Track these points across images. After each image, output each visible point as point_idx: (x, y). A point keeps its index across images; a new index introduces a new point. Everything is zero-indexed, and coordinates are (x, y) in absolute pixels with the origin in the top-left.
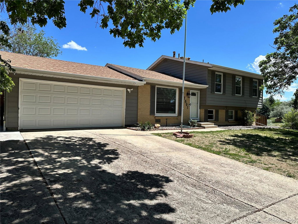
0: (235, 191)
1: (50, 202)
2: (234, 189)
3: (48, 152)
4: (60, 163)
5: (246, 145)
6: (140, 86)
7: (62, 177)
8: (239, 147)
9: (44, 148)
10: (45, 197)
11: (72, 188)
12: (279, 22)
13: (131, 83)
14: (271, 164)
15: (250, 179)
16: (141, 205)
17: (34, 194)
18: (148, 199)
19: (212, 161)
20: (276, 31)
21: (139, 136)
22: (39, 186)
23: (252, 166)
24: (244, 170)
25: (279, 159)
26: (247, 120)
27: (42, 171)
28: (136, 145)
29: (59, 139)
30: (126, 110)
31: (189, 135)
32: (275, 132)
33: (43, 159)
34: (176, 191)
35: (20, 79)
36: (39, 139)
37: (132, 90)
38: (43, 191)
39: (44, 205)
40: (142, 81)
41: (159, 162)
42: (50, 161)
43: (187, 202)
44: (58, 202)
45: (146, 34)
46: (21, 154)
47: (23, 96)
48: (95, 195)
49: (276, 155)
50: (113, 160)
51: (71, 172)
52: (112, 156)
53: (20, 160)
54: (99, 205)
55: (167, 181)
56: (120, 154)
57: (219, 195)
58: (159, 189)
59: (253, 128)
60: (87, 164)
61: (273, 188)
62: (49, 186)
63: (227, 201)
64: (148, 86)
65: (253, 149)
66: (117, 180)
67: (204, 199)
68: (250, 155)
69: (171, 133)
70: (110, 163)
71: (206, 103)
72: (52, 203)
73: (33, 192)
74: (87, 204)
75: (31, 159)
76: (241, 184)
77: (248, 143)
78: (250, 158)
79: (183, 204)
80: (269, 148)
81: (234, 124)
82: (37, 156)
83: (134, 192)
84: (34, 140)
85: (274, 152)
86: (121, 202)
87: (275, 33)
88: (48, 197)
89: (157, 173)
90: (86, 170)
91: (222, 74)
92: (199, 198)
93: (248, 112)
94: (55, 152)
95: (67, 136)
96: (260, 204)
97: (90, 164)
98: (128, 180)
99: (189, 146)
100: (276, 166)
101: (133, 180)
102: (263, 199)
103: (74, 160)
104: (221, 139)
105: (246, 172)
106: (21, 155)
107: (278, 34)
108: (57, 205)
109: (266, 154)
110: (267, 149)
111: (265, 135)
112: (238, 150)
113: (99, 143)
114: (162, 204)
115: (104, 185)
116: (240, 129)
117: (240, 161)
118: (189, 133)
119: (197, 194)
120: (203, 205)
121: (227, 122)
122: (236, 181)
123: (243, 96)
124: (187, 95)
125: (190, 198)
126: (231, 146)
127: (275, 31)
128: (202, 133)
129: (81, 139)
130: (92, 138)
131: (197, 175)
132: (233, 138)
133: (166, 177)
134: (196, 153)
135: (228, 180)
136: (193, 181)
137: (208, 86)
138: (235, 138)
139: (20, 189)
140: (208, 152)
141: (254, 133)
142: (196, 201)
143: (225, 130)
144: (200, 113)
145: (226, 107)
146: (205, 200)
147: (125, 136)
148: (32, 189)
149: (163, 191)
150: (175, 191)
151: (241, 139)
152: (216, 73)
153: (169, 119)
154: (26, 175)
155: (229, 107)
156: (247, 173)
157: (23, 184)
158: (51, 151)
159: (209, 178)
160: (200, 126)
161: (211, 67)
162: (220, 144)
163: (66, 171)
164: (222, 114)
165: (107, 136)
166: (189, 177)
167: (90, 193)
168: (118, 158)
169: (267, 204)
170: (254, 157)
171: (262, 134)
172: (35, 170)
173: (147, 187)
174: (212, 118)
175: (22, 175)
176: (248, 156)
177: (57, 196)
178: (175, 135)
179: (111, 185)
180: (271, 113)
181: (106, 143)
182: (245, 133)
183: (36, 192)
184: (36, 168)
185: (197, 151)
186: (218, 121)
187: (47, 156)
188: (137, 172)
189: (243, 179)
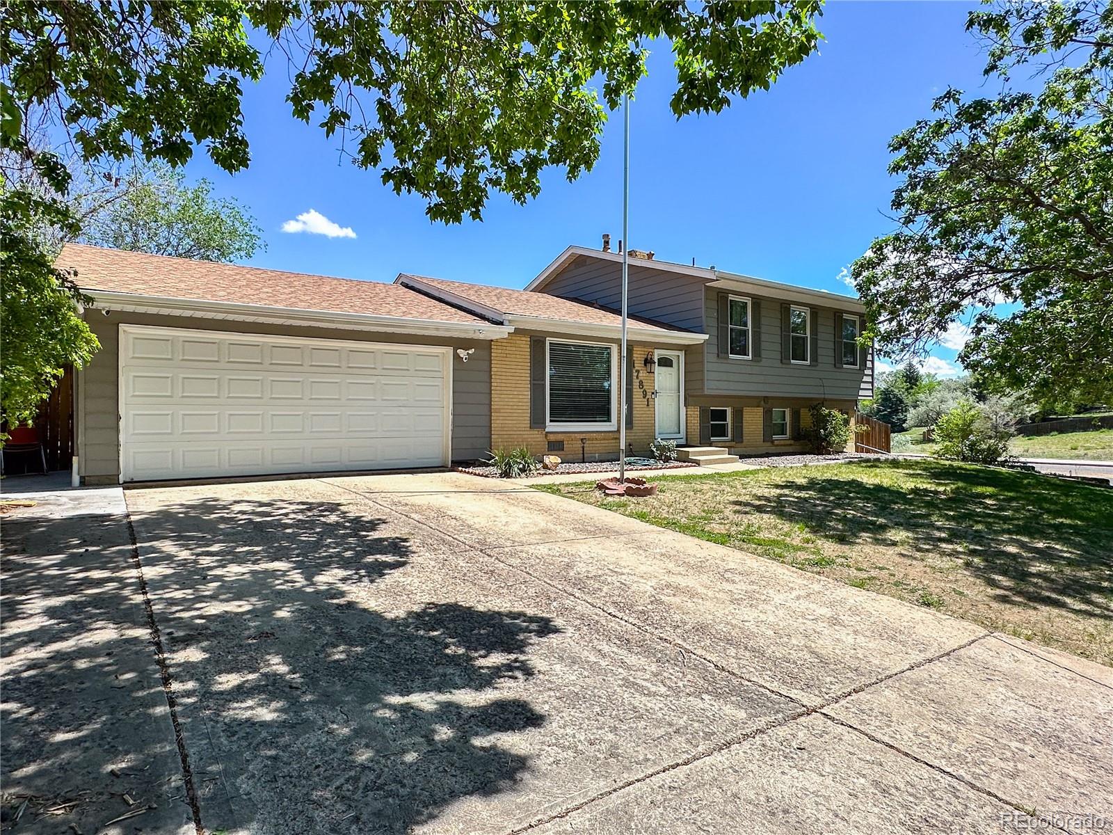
0: (747, 654)
1: (154, 705)
2: (746, 648)
3: (191, 549)
4: (219, 583)
5: (812, 512)
6: (497, 341)
7: (213, 627)
8: (791, 518)
9: (182, 536)
10: (143, 688)
11: (235, 660)
12: (904, 142)
13: (466, 331)
14: (876, 568)
15: (803, 617)
16: (441, 706)
17: (111, 682)
18: (470, 687)
19: (699, 564)
20: (896, 168)
21: (487, 496)
22: (133, 656)
23: (817, 576)
24: (792, 588)
25: (903, 552)
26: (827, 436)
27: (157, 608)
28: (470, 522)
29: (237, 508)
30: (454, 415)
31: (646, 485)
32: (907, 471)
33: (170, 571)
34: (563, 659)
35: (122, 327)
36: (175, 509)
37: (470, 352)
38: (141, 671)
39: (132, 715)
40: (501, 323)
41: (531, 575)
42: (190, 576)
43: (589, 692)
44: (181, 704)
45: (496, 182)
46: (103, 556)
47: (131, 377)
48: (302, 680)
49: (898, 539)
50: (389, 572)
51: (247, 608)
52: (387, 559)
53: (96, 574)
54: (307, 710)
55: (543, 632)
56: (414, 553)
57: (696, 667)
58: (512, 657)
59: (843, 461)
60: (305, 583)
61: (868, 639)
62: (165, 655)
63: (718, 686)
64: (523, 339)
65: (831, 524)
66: (385, 631)
67: (645, 683)
68: (819, 542)
69: (591, 483)
70: (377, 581)
71: (702, 389)
72: (160, 710)
73: (109, 675)
74: (271, 707)
75: (134, 573)
76: (772, 633)
77: (821, 505)
78: (817, 552)
79: (574, 699)
80: (882, 520)
81: (790, 449)
82: (151, 563)
83: (429, 667)
84: (159, 512)
85: (893, 531)
86: (379, 701)
87: (894, 174)
88: (152, 691)
89: (518, 608)
90: (297, 601)
91: (749, 301)
92: (632, 679)
93: (830, 414)
94: (215, 548)
95: (265, 499)
96: (817, 693)
97: (313, 584)
98: (422, 632)
99: (638, 521)
100: (891, 575)
101: (436, 630)
102: (829, 676)
103: (266, 571)
104: (740, 495)
105: (795, 594)
106: (104, 560)
107: (902, 179)
108: (174, 715)
109: (869, 538)
110: (873, 523)
111: (877, 481)
112: (786, 526)
113: (357, 520)
114: (510, 702)
115: (341, 648)
116: (805, 466)
117: (783, 562)
118: (645, 483)
119: (629, 668)
120: (639, 701)
121: (769, 444)
122: (758, 623)
123: (815, 366)
124: (645, 365)
125: (604, 680)
126: (765, 516)
127: (894, 168)
128: (688, 479)
129: (304, 507)
130: (339, 505)
131: (640, 608)
132: (778, 491)
133: (542, 619)
134: (656, 541)
135: (734, 622)
136: (624, 629)
137: (707, 337)
138: (781, 492)
139: (70, 667)
140: (693, 536)
141: (846, 475)
142: (618, 690)
143: (758, 467)
144: (687, 420)
145: (766, 399)
146: (649, 685)
147: (446, 494)
148: (109, 665)
149: (522, 662)
150: (561, 659)
151: (803, 494)
152: (731, 297)
153: (589, 440)
154: (103, 622)
155: (773, 398)
156: (798, 598)
157: (82, 653)
158: (200, 546)
159: (677, 617)
160: (684, 459)
161: (714, 280)
162: (735, 512)
163: (233, 607)
164: (753, 420)
165: (389, 495)
166: (614, 616)
167: (288, 673)
168: (403, 564)
169: (837, 690)
170: (829, 548)
171: (869, 478)
172: (137, 605)
173: (476, 650)
174: (724, 434)
175: (90, 621)
176: (813, 546)
177: (181, 684)
178: (601, 487)
179: (363, 649)
180: (911, 415)
181: (379, 519)
182: (819, 476)
183: (116, 674)
184: (139, 598)
185: (661, 537)
186: (742, 442)
187: (184, 563)
188: (454, 607)
189: (782, 615)
